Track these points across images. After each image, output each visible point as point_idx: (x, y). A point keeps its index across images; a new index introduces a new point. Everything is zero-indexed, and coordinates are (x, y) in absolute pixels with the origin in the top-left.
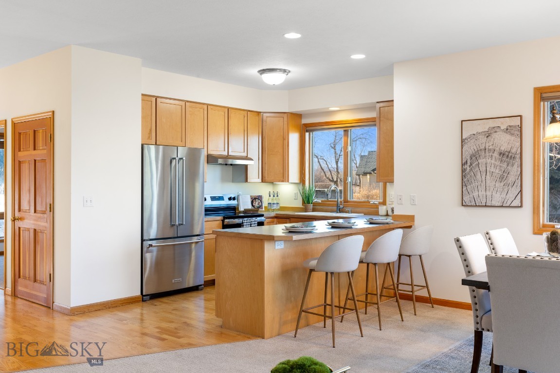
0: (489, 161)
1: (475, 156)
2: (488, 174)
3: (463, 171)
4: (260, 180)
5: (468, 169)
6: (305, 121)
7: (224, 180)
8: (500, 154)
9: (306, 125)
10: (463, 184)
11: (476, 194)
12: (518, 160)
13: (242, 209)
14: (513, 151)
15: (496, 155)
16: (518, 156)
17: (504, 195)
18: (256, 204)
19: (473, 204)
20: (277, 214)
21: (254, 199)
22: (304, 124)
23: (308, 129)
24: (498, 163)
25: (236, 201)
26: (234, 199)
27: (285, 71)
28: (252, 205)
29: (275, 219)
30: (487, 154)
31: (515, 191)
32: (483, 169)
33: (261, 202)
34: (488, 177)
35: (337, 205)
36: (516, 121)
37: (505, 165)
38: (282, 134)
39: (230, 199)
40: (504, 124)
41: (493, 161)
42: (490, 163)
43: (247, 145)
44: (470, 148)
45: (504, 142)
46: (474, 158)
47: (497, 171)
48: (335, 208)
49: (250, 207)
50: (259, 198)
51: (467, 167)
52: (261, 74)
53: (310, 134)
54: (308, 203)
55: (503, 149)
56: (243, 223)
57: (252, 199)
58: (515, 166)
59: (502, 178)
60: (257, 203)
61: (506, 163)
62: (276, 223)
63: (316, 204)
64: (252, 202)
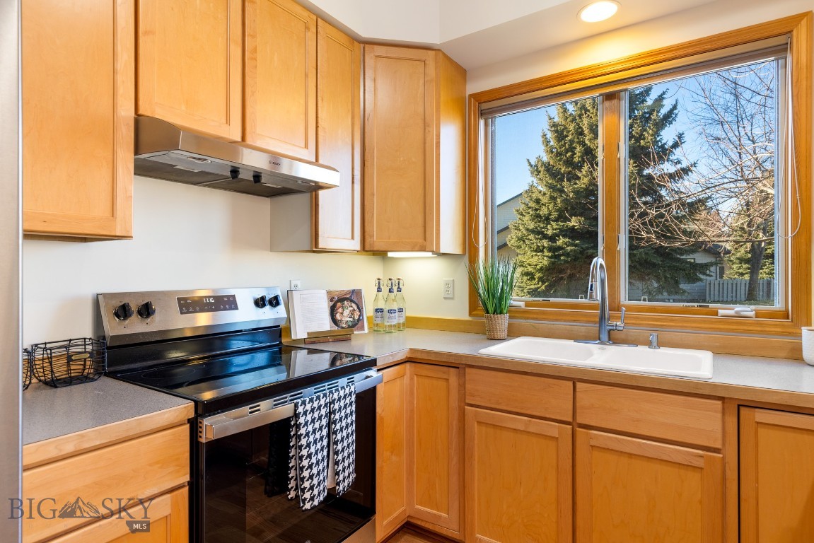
4: (356, 245)
6: (476, 86)
7: (239, 240)
9: (479, 98)
13: (300, 332)
18: (345, 315)
20: (412, 350)
21: (337, 302)
22: (474, 96)
23: (484, 106)
25: (281, 308)
26: (274, 302)
28: (334, 321)
29: (408, 365)
33: (360, 309)
38: (421, 110)
39: (260, 303)
43: (317, 127)
48: (594, 328)
49: (326, 325)
50: (353, 297)
53: (487, 123)
54: (498, 310)
56: (296, 416)
57: (331, 300)
60: (347, 312)
62: (412, 379)
63: (515, 313)
64: (333, 310)
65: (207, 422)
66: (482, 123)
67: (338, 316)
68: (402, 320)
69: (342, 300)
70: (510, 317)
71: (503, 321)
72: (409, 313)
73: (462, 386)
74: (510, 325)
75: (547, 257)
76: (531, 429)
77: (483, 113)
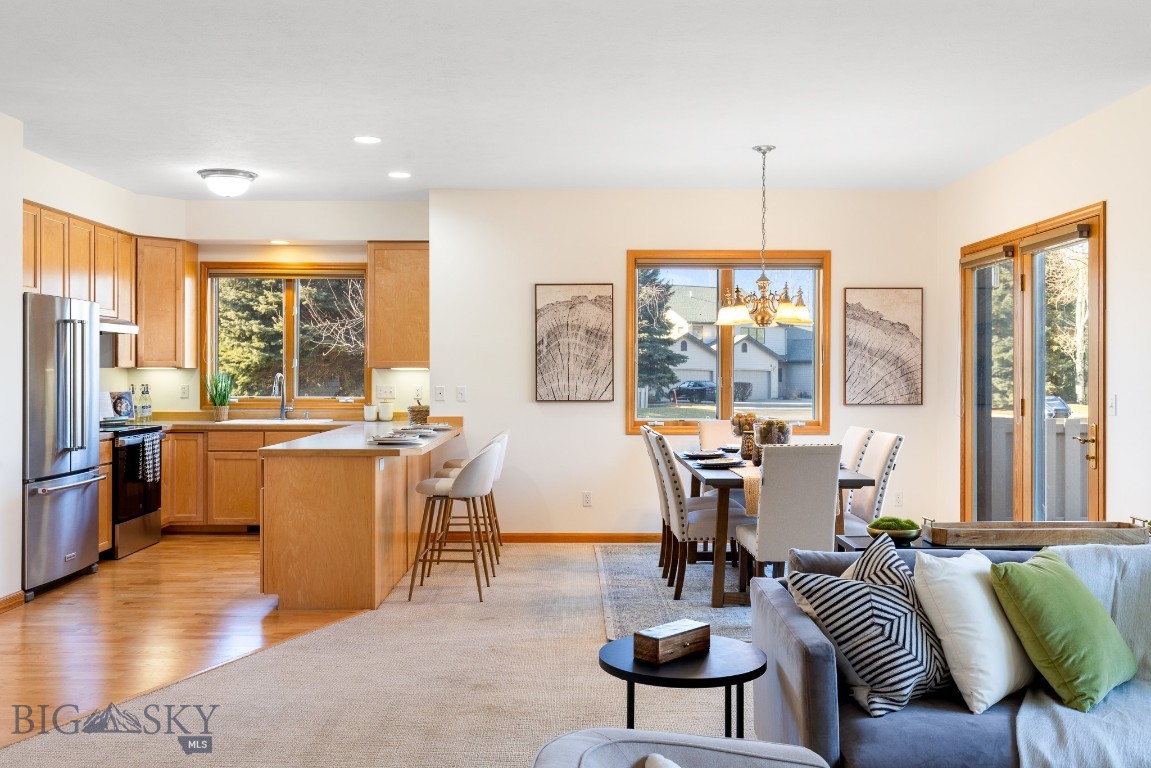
0: (572, 340)
1: (553, 334)
2: (572, 358)
3: (537, 353)
5: (545, 350)
6: (204, 259)
8: (587, 332)
9: (207, 265)
10: (537, 371)
11: (555, 385)
12: (609, 340)
14: (604, 328)
15: (582, 333)
16: (610, 336)
17: (591, 386)
18: (123, 407)
19: (551, 398)
20: (174, 426)
21: (117, 399)
22: (203, 264)
23: (212, 271)
24: (584, 344)
27: (251, 176)
30: (570, 332)
31: (604, 381)
32: (563, 349)
33: (130, 403)
34: (571, 362)
35: (283, 405)
36: (606, 291)
37: (593, 347)
38: (172, 279)
40: (593, 293)
41: (578, 341)
42: (573, 343)
43: (118, 297)
44: (546, 324)
45: (591, 316)
46: (552, 336)
47: (583, 354)
48: (278, 412)
49: (111, 414)
50: (126, 397)
51: (542, 347)
52: (204, 177)
53: (212, 281)
54: (222, 404)
55: (590, 325)
56: (143, 443)
57: (113, 399)
58: (606, 349)
59: (589, 363)
61: (594, 345)
62: (173, 443)
63: (232, 405)
64: (115, 406)
65: (120, 439)
66: (209, 279)
67: (119, 408)
68: (150, 414)
69: (120, 398)
70: (230, 409)
71: (226, 410)
72: (155, 409)
73: (206, 443)
74: (229, 414)
75: (257, 349)
76: (244, 457)
77: (212, 276)
